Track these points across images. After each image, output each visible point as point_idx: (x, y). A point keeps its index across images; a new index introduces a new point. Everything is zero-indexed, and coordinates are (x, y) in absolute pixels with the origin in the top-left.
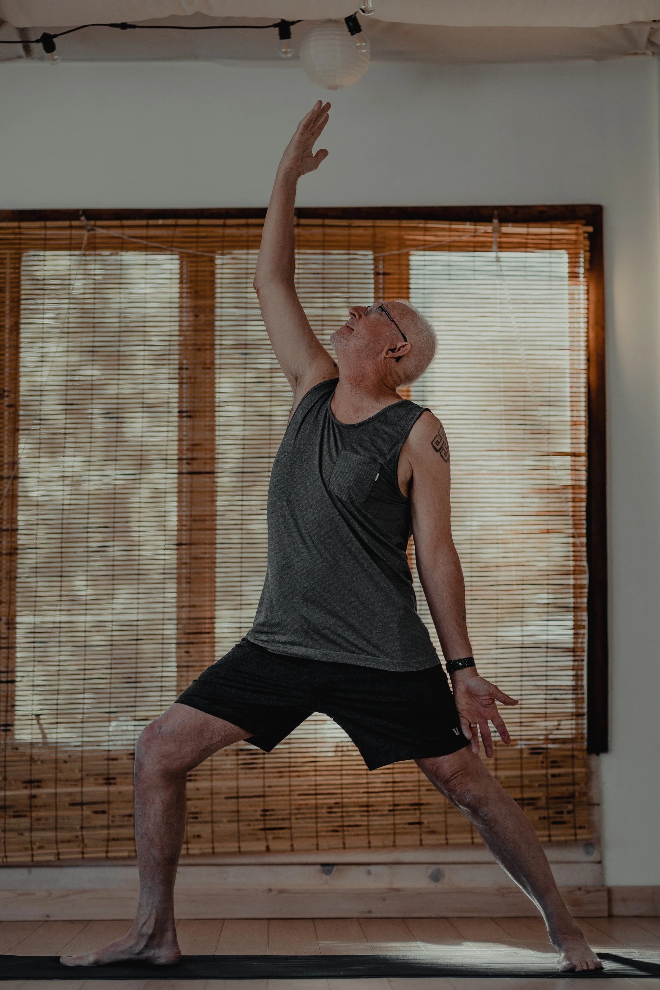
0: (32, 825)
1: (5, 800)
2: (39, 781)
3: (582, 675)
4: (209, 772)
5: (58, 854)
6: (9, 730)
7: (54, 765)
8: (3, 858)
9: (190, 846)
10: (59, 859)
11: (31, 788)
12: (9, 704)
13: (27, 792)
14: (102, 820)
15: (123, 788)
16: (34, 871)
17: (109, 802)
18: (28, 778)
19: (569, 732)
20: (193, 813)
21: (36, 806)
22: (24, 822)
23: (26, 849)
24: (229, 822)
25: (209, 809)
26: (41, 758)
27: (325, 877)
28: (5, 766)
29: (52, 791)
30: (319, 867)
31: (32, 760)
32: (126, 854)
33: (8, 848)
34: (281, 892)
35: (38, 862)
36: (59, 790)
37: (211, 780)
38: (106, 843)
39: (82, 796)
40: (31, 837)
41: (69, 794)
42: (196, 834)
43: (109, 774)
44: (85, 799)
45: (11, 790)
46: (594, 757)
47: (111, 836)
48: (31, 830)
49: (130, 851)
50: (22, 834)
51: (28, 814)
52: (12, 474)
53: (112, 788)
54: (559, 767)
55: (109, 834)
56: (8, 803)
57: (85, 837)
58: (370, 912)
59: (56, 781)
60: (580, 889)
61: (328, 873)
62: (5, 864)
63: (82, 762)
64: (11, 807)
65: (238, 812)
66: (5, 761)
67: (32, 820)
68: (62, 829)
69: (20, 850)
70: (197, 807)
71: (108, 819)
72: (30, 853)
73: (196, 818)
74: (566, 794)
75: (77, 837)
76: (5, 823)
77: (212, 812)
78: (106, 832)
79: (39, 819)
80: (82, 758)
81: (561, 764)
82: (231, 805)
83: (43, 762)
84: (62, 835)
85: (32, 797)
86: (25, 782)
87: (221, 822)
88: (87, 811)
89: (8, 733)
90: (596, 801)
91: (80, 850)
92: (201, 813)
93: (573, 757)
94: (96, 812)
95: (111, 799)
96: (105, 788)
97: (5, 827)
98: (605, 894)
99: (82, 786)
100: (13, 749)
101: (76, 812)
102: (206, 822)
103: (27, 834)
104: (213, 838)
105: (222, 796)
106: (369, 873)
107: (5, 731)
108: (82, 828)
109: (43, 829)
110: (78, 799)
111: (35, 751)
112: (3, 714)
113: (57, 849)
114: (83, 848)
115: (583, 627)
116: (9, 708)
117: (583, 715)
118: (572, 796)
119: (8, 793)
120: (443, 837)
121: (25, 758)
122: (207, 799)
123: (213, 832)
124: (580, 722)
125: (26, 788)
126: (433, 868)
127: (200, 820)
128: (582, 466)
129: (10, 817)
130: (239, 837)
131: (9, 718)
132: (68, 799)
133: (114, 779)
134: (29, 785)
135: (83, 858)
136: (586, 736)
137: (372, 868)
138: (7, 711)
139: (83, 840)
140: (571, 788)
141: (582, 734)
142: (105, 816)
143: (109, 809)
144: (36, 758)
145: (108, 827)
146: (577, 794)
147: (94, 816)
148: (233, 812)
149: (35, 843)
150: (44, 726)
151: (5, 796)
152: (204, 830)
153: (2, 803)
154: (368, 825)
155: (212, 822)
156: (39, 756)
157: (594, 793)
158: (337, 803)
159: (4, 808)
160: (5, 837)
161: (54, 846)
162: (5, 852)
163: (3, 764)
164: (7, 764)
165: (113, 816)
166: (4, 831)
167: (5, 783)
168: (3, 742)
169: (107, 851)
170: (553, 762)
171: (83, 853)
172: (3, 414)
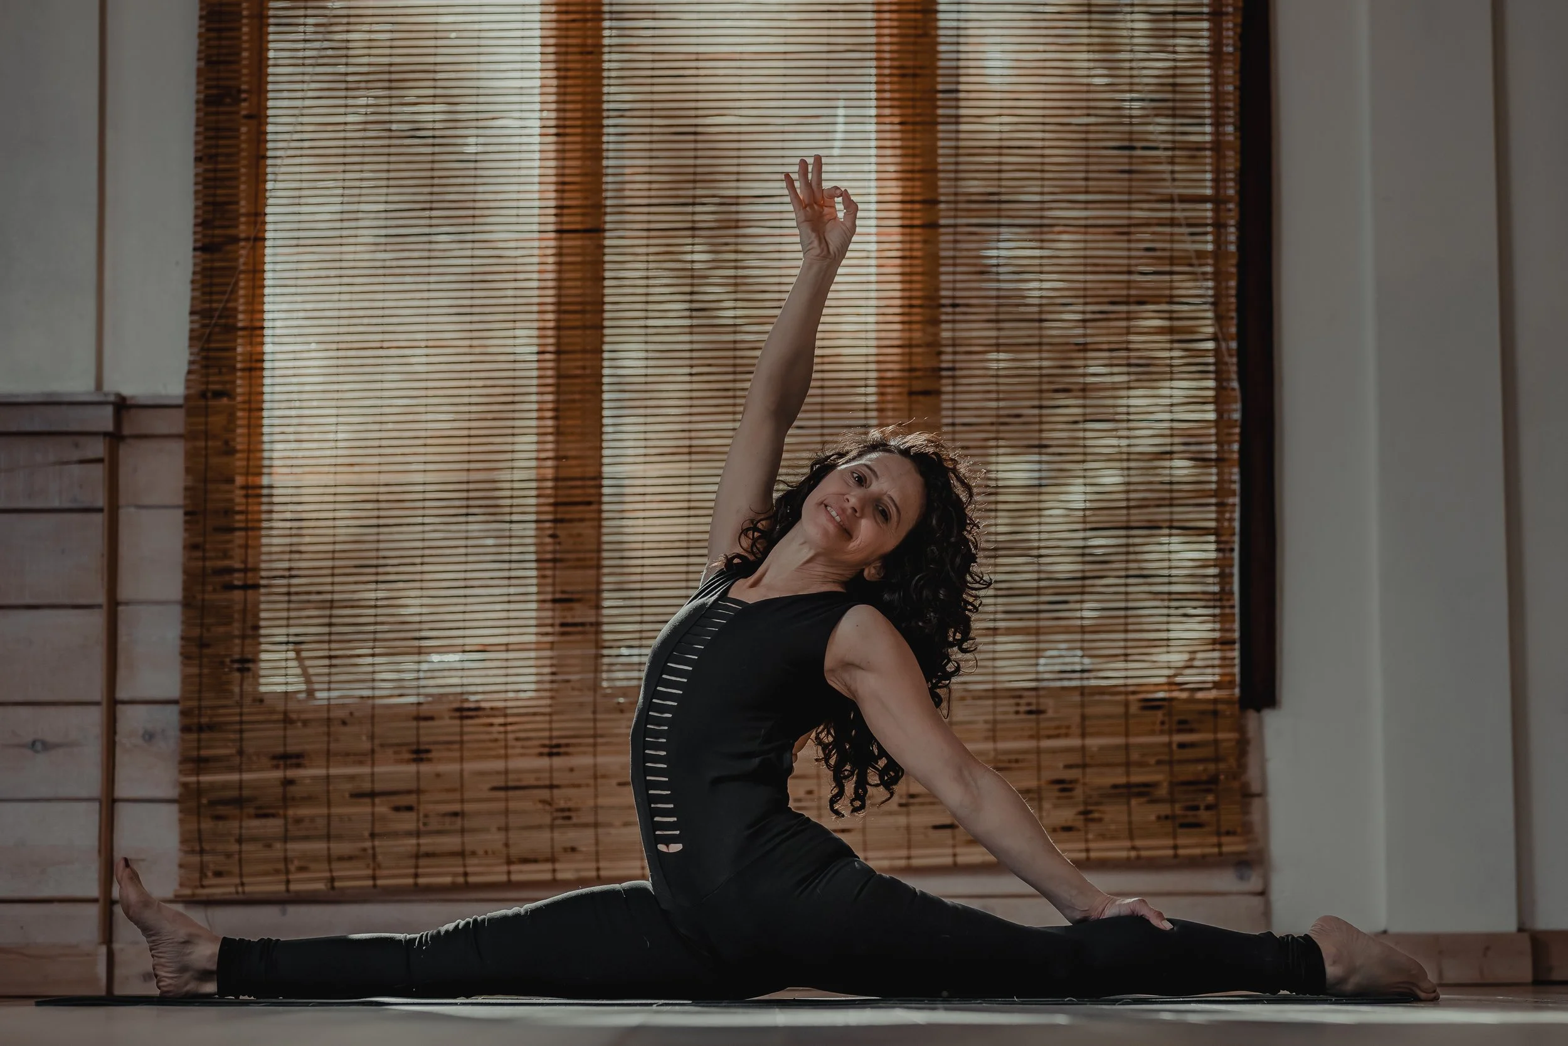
0: (286, 830)
1: (241, 788)
2: (299, 756)
4: (591, 741)
5: (332, 879)
6: (248, 669)
7: (325, 729)
8: (236, 886)
9: (558, 866)
10: (333, 888)
11: (286, 767)
12: (249, 623)
13: (278, 774)
14: (408, 822)
15: (442, 768)
16: (292, 909)
17: (418, 792)
18: (280, 750)
19: (1212, 671)
20: (562, 810)
21: (293, 799)
22: (273, 826)
23: (277, 872)
24: (626, 825)
25: (591, 803)
26: (304, 716)
28: (241, 731)
29: (322, 772)
31: (287, 720)
32: (448, 880)
33: (246, 870)
35: (297, 893)
36: (333, 771)
37: (595, 755)
38: (412, 862)
39: (373, 781)
40: (286, 850)
41: (352, 778)
42: (569, 845)
43: (418, 743)
44: (378, 787)
45: (250, 770)
46: (1252, 715)
47: (423, 849)
48: (285, 839)
49: (455, 875)
50: (269, 846)
51: (281, 812)
53: (425, 768)
54: (1191, 731)
55: (418, 845)
56: (246, 793)
57: (378, 850)
59: (329, 756)
62: (241, 897)
63: (373, 724)
64: (251, 800)
66: (241, 722)
67: (286, 825)
68: (340, 838)
69: (266, 874)
70: (570, 799)
71: (418, 820)
72: (283, 877)
73: (569, 818)
74: (1204, 777)
75: (365, 850)
76: (241, 827)
77: (596, 808)
78: (413, 841)
79: (298, 821)
80: (373, 717)
81: (1196, 726)
83: (305, 723)
84: (340, 848)
85: (288, 782)
86: (275, 757)
87: (610, 825)
88: (382, 808)
89: (246, 674)
90: (1255, 788)
91: (369, 872)
92: (577, 810)
93: (1215, 713)
94: (397, 809)
95: (423, 785)
96: (412, 768)
97: (240, 835)
99: (373, 765)
100: (254, 700)
101: (363, 809)
102: (586, 825)
103: (278, 846)
104: (597, 853)
105: (614, 782)
107: (241, 671)
108: (373, 836)
109: (306, 838)
110: (367, 786)
111: (292, 706)
112: (237, 641)
113: (331, 871)
114: (374, 869)
116: (249, 632)
117: (1233, 642)
118: (1214, 780)
119: (246, 776)
121: (275, 717)
122: (588, 785)
123: (597, 843)
124: (1229, 654)
125: (277, 767)
127: (575, 820)
128: (1230, 218)
129: (250, 817)
131: (248, 649)
132: (348, 787)
133: (428, 751)
134: (281, 762)
135: (375, 886)
136: (1238, 679)
138: (243, 637)
139: (374, 856)
140: (1212, 767)
141: (1233, 675)
142: (412, 815)
143: (419, 803)
144: (294, 716)
145: (418, 834)
146: (1222, 777)
147: (393, 815)
149: (292, 861)
150: (308, 663)
151: (241, 781)
152: (583, 838)
153: (234, 793)
154: (864, 830)
155: (596, 825)
156: (299, 712)
157: (1252, 773)
158: (810, 792)
159: (239, 802)
160: (240, 852)
161: (325, 866)
162: (241, 876)
163: (237, 727)
164: (245, 727)
165: (426, 816)
166: (240, 841)
167: (241, 759)
168: (237, 690)
169: (416, 876)
170: (1181, 722)
171: (374, 878)
172: (238, 130)
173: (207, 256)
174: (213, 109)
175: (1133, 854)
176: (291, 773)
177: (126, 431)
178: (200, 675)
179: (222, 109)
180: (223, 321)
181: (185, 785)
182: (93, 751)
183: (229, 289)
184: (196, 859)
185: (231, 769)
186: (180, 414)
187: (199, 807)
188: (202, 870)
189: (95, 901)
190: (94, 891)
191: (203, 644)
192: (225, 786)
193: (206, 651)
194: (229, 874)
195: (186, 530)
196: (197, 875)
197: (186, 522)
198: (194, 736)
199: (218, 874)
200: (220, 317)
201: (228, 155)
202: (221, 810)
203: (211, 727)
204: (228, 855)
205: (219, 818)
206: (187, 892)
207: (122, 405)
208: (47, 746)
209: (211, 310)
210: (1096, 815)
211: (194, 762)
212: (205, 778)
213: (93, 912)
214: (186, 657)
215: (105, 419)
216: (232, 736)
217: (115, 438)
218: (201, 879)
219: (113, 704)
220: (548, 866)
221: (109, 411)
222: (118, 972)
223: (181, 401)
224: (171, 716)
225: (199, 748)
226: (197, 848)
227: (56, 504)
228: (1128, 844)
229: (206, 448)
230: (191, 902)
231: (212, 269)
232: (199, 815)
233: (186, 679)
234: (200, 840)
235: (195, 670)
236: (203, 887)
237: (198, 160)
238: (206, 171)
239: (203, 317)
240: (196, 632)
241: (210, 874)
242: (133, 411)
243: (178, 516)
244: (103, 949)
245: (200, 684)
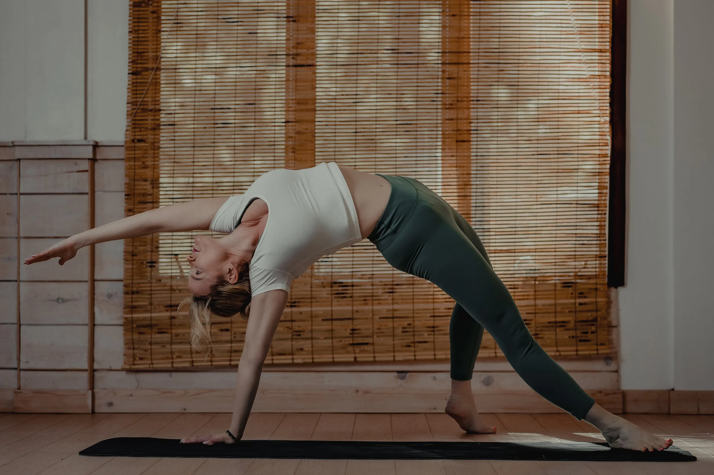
0: (172, 339)
1: (151, 320)
2: (176, 306)
3: (605, 226)
4: (310, 300)
5: (193, 362)
6: (154, 266)
8: (149, 364)
9: (294, 357)
10: (193, 366)
11: (171, 311)
12: (154, 246)
13: (168, 314)
14: (226, 336)
16: (174, 374)
17: (231, 323)
18: (169, 303)
19: (594, 270)
20: (297, 332)
21: (175, 325)
22: (166, 337)
23: (168, 358)
24: (326, 338)
25: (309, 328)
26: (179, 288)
27: (400, 382)
28: (151, 294)
30: (396, 374)
31: (172, 289)
33: (154, 357)
34: (366, 392)
35: (177, 368)
37: (311, 307)
38: (229, 354)
40: (171, 348)
42: (299, 347)
45: (155, 312)
46: (613, 290)
47: (234, 348)
48: (171, 343)
50: (164, 346)
51: (169, 331)
52: (155, 66)
54: (585, 297)
55: (232, 347)
56: (153, 322)
57: (213, 349)
58: (435, 409)
60: (600, 392)
61: (403, 378)
62: (152, 369)
64: (156, 325)
65: (332, 330)
66: (151, 290)
67: (172, 337)
69: (163, 359)
70: (300, 327)
71: (231, 335)
72: (171, 361)
73: (300, 335)
74: (591, 319)
77: (312, 331)
78: (229, 345)
79: (177, 335)
81: (587, 295)
82: (327, 326)
83: (180, 291)
85: (173, 318)
86: (166, 307)
87: (319, 339)
88: (215, 330)
89: (153, 268)
90: (614, 323)
91: (209, 358)
92: (303, 331)
93: (596, 289)
94: (222, 330)
95: (233, 320)
97: (151, 341)
98: (620, 396)
100: (157, 280)
102: (307, 339)
103: (168, 346)
104: (312, 351)
105: (320, 319)
106: (435, 379)
107: (151, 267)
109: (181, 343)
111: (174, 283)
112: (149, 253)
113: (192, 358)
114: (211, 358)
115: (606, 188)
116: (154, 249)
117: (605, 257)
118: (595, 320)
119: (153, 315)
120: (493, 351)
121: (166, 288)
122: (308, 321)
123: (312, 347)
124: (603, 262)
125: (167, 311)
126: (485, 375)
127: (302, 336)
128: (607, 60)
129: (155, 333)
130: (333, 350)
131: (154, 257)
134: (169, 308)
135: (212, 365)
136: (607, 273)
137: (437, 375)
138: (152, 252)
139: (211, 351)
140: (594, 314)
141: (605, 271)
142: (228, 333)
143: (232, 328)
144: (175, 288)
145: (231, 342)
146: (599, 319)
147: (220, 333)
148: (328, 331)
149: (174, 354)
150: (181, 263)
151: (151, 317)
152: (306, 345)
153: (148, 322)
154: (434, 342)
155: (312, 339)
156: (178, 286)
157: (613, 317)
158: (410, 324)
159: (150, 326)
160: (151, 349)
161: (189, 356)
162: (151, 360)
163: (149, 292)
164: (153, 292)
165: (235, 334)
166: (151, 344)
167: (151, 307)
168: (148, 275)
169: (230, 360)
170: (580, 293)
171: (211, 361)
172: (148, 19)
173: (135, 77)
174: (137, 9)
175: (557, 354)
176: (174, 314)
177: (98, 157)
178: (133, 269)
179: (141, 9)
180: (142, 107)
181: (126, 318)
182: (85, 303)
183: (145, 92)
184: (131, 351)
185: (146, 311)
186: (123, 149)
187: (132, 328)
188: (134, 357)
189: (86, 370)
190: (86, 366)
191: (134, 255)
192: (144, 319)
193: (135, 258)
194: (146, 359)
195: (126, 203)
196: (132, 359)
197: (126, 199)
198: (130, 296)
199: (141, 359)
200: (140, 105)
201: (144, 30)
202: (142, 330)
203: (137, 292)
204: (146, 350)
205: (141, 333)
206: (128, 367)
207: (96, 146)
208: (64, 301)
209: (136, 102)
210: (540, 336)
211: (131, 308)
212: (135, 316)
213: (85, 375)
214: (126, 260)
215: (88, 153)
216: (147, 296)
217: (93, 160)
218: (133, 361)
219: (93, 281)
220: (290, 357)
221: (90, 149)
222: (97, 402)
223: (123, 144)
224: (120, 287)
225: (132, 302)
226: (132, 347)
227: (67, 191)
228: (555, 349)
229: (135, 165)
230: (129, 371)
231: (137, 83)
232: (132, 332)
233: (126, 270)
234: (133, 343)
235: (130, 266)
236: (134, 364)
237: (130, 32)
238: (134, 37)
239: (133, 105)
240: (130, 249)
241: (137, 359)
242: (101, 148)
243: (122, 196)
244: (90, 393)
245: (133, 272)
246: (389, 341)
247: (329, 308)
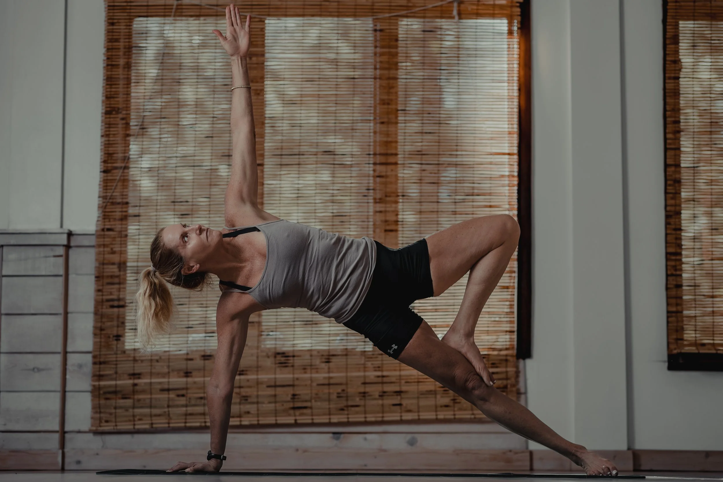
0: (134, 404)
1: (116, 387)
2: (139, 374)
3: (513, 305)
4: (256, 369)
5: (152, 424)
6: (120, 340)
7: (149, 364)
8: (114, 426)
9: (242, 419)
10: (152, 427)
11: (134, 379)
12: (121, 321)
13: (131, 382)
14: (182, 401)
15: (197, 379)
16: (136, 436)
17: (187, 389)
18: (132, 372)
19: (504, 343)
20: (244, 397)
21: (137, 391)
22: (128, 402)
23: (130, 421)
24: (270, 403)
25: (255, 393)
26: (142, 358)
27: (335, 442)
28: (116, 364)
29: (148, 381)
30: (331, 435)
31: (135, 360)
32: (198, 424)
33: (118, 420)
34: (305, 451)
35: (138, 429)
36: (153, 380)
37: (257, 375)
38: (184, 417)
39: (169, 385)
40: (134, 412)
41: (160, 383)
42: (247, 411)
43: (187, 369)
44: (171, 387)
45: (120, 380)
46: (521, 362)
47: (189, 412)
48: (134, 407)
49: (201, 422)
50: (127, 410)
51: (132, 397)
52: (123, 165)
53: (190, 380)
54: (497, 367)
55: (187, 410)
56: (118, 389)
57: (171, 412)
58: (365, 465)
59: (151, 374)
60: (510, 451)
61: (337, 439)
62: (115, 431)
63: (169, 362)
64: (120, 392)
65: (275, 396)
66: (116, 361)
67: (134, 402)
68: (155, 407)
69: (126, 421)
70: (247, 393)
71: (187, 400)
72: (132, 423)
73: (247, 400)
74: (502, 386)
75: (165, 412)
76: (116, 403)
77: (258, 396)
78: (185, 409)
79: (139, 400)
80: (169, 359)
81: (498, 365)
82: (271, 392)
83: (142, 361)
84: (155, 411)
85: (135, 385)
86: (130, 375)
87: (263, 403)
88: (172, 395)
90: (522, 390)
91: (167, 421)
92: (250, 397)
93: (506, 360)
94: (178, 396)
95: (189, 386)
96: (184, 379)
97: (116, 406)
98: (528, 454)
99: (169, 378)
100: (122, 352)
101: (165, 396)
102: (253, 403)
103: (131, 410)
104: (258, 414)
105: (265, 386)
106: (365, 439)
107: (117, 340)
108: (168, 406)
109: (142, 407)
110: (166, 387)
111: (137, 354)
112: (115, 328)
113: (151, 420)
114: (169, 420)
115: (514, 272)
116: (121, 325)
117: (513, 332)
118: (505, 387)
119: (119, 382)
120: (416, 414)
121: (130, 359)
122: (254, 387)
123: (258, 410)
124: (513, 337)
125: (130, 379)
126: (409, 436)
127: (249, 401)
128: (514, 162)
129: (120, 398)
130: (276, 413)
131: (120, 332)
132: (159, 387)
133: (191, 373)
134: (132, 377)
135: (169, 427)
136: (516, 346)
137: (368, 436)
138: (118, 327)
139: (169, 415)
140: (505, 382)
141: (514, 345)
142: (184, 398)
143: (187, 393)
144: (137, 358)
145: (186, 406)
146: (509, 386)
147: (177, 398)
148: (271, 396)
149: (136, 417)
151: (116, 384)
152: (252, 408)
153: (113, 389)
154: (365, 406)
155: (258, 403)
156: (140, 357)
157: (521, 385)
158: (343, 390)
159: (115, 392)
160: (116, 413)
161: (149, 418)
162: (116, 422)
163: (115, 363)
164: (118, 363)
165: (190, 399)
166: (115, 408)
167: (117, 375)
168: (114, 347)
169: (186, 423)
170: (493, 364)
171: (169, 423)
172: (118, 124)
173: (105, 175)
174: (108, 116)
175: (473, 416)
176: (136, 381)
177: (72, 244)
178: (101, 342)
179: (112, 116)
180: (111, 201)
181: (94, 386)
182: (58, 372)
183: (113, 188)
184: (98, 415)
185: (112, 379)
186: (94, 237)
187: (99, 394)
188: (100, 419)
189: (57, 432)
190: (57, 427)
191: (102, 329)
192: (110, 386)
193: (103, 332)
194: (111, 421)
195: (96, 284)
196: (98, 422)
197: (96, 281)
198: (98, 366)
199: (107, 421)
200: (110, 199)
201: (114, 134)
202: (108, 396)
203: (104, 363)
204: (111, 414)
205: (107, 399)
206: (94, 428)
207: (70, 234)
208: (39, 370)
209: (106, 196)
210: (458, 401)
211: (98, 377)
212: (102, 383)
213: (57, 436)
214: (95, 335)
215: (63, 240)
216: (113, 366)
217: (68, 247)
218: (100, 423)
219: (65, 353)
220: (238, 419)
221: (65, 236)
222: (67, 460)
223: (94, 232)
224: (89, 358)
225: (99, 371)
226: (98, 411)
227: (43, 273)
228: (471, 412)
229: (104, 251)
230: (96, 433)
231: (107, 180)
232: (99, 397)
233: (95, 343)
234: (100, 408)
235: (98, 340)
236: (100, 426)
237: (102, 136)
238: (105, 141)
239: (103, 199)
240: (99, 325)
241: (103, 421)
242: (75, 236)
243: (93, 278)
244: (60, 452)
245: (101, 345)
246: (325, 405)
247: (273, 376)
